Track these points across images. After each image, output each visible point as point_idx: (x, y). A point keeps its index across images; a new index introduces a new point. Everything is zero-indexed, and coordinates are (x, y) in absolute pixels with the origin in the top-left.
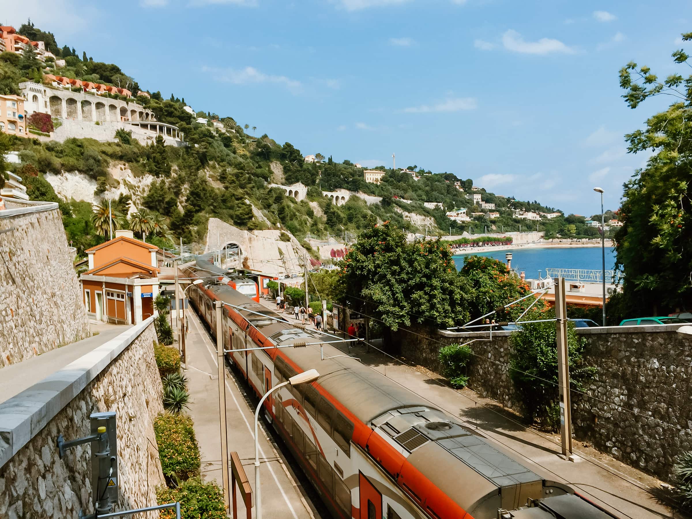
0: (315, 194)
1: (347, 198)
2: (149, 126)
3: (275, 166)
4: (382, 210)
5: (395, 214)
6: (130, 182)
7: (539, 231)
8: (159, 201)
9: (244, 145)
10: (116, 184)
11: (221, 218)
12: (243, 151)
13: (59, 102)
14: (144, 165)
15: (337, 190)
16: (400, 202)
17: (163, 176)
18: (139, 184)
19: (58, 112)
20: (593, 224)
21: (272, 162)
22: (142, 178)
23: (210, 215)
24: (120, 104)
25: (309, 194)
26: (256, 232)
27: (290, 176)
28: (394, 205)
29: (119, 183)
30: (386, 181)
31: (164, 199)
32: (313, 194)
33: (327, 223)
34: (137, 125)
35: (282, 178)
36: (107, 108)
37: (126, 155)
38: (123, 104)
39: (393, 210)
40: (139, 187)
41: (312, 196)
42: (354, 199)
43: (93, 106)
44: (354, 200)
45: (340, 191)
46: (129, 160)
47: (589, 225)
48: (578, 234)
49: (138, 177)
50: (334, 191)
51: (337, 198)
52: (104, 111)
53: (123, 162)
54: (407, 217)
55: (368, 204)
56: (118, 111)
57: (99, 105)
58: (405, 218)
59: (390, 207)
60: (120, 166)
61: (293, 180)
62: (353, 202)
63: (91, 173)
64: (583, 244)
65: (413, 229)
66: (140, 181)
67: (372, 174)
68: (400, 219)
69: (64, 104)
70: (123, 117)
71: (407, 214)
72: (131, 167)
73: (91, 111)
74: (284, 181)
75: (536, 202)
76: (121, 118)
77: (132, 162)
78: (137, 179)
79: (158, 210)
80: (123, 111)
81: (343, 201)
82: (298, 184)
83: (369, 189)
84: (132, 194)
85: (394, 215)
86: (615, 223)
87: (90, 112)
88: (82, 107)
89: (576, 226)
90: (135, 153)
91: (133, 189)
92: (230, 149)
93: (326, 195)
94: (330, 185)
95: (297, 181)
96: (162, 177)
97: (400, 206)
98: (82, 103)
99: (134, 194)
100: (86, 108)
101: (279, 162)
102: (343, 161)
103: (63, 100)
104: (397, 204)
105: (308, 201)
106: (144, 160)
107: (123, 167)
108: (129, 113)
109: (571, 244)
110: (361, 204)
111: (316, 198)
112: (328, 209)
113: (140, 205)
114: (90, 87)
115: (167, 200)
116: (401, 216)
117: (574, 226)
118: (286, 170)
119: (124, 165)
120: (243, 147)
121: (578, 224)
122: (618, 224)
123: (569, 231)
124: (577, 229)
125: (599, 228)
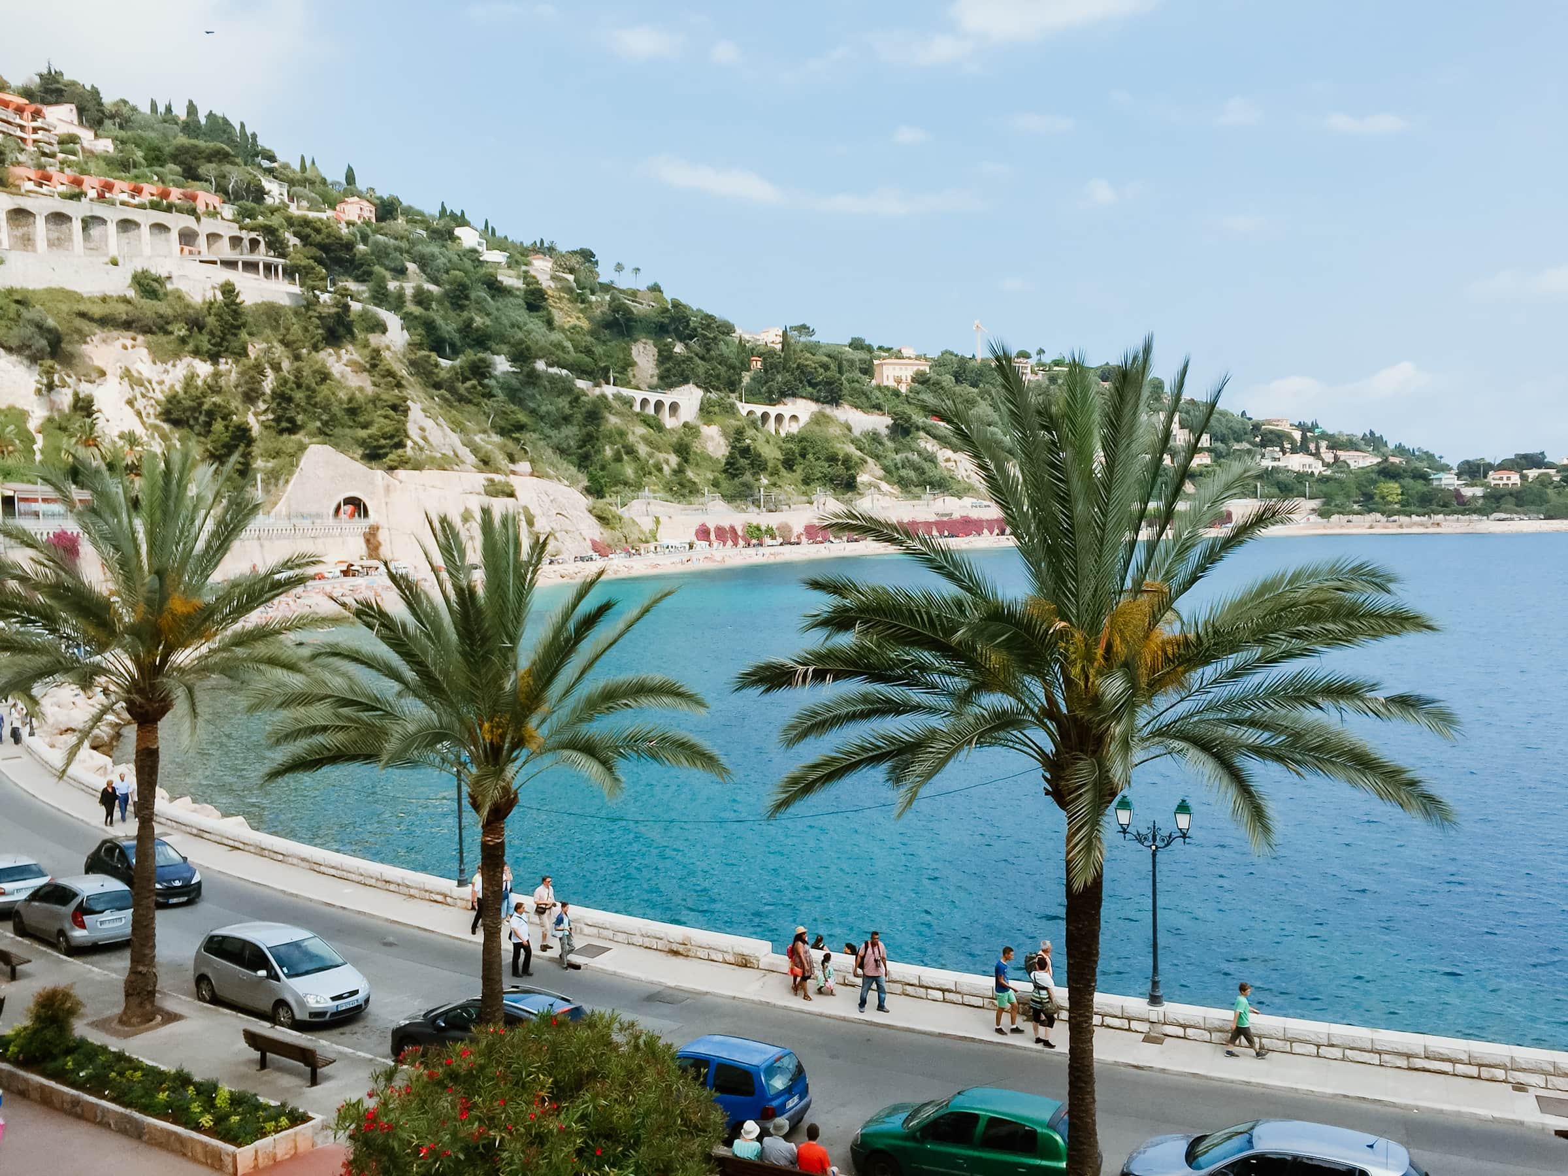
0: (716, 409)
1: (804, 418)
2: (240, 264)
3: (641, 350)
4: (890, 444)
5: (920, 454)
6: (140, 373)
7: (1310, 498)
8: (193, 409)
9: (582, 306)
10: (94, 376)
11: (336, 446)
12: (578, 318)
13: (31, 219)
14: (183, 341)
15: (785, 400)
16: (936, 427)
17: (230, 361)
18: (165, 377)
19: (29, 239)
20: (1444, 482)
21: (636, 341)
22: (174, 366)
23: (314, 440)
24: (178, 222)
25: (706, 411)
26: (401, 473)
27: (668, 370)
28: (922, 434)
29: (103, 374)
30: (922, 383)
31: (201, 404)
32: (711, 409)
33: (725, 471)
34: (214, 263)
35: (652, 376)
36: (145, 230)
37: (139, 320)
38: (188, 221)
39: (914, 445)
40: (161, 383)
41: (709, 413)
42: (819, 420)
43: (112, 228)
44: (818, 423)
45: (794, 404)
46: (147, 329)
47: (1435, 483)
48: (1405, 504)
49: (164, 362)
50: (779, 403)
51: (779, 418)
52: (140, 236)
53: (131, 334)
54: (948, 460)
55: (857, 432)
56: (174, 235)
57: (126, 225)
58: (943, 464)
59: (908, 438)
60: (122, 341)
61: (674, 379)
62: (817, 429)
63: (27, 352)
64: (1401, 526)
65: (959, 487)
66: (166, 371)
67: (897, 367)
68: (926, 466)
69: (40, 222)
70: (186, 249)
71: (949, 453)
72: (149, 343)
73: (107, 237)
74: (655, 380)
75: (1372, 433)
76: (182, 250)
77: (153, 333)
78: (160, 367)
79: (191, 427)
80: (187, 237)
81: (794, 424)
82: (686, 387)
83: (868, 398)
84: (139, 396)
85: (915, 457)
86: (1501, 479)
87: (105, 238)
88: (84, 229)
89: (1402, 487)
90: (161, 316)
91: (142, 385)
92: (540, 314)
93: (750, 413)
94: (770, 392)
95: (685, 381)
96: (227, 363)
97: (935, 437)
98: (83, 220)
99: (143, 396)
100: (95, 231)
101: (651, 342)
102: (850, 341)
103: (38, 217)
104: (928, 433)
105: (699, 423)
106: (180, 330)
107: (129, 343)
108: (202, 241)
109: (1371, 527)
110: (834, 431)
111: (717, 418)
112: (738, 440)
113: (152, 416)
114: (116, 189)
115: (205, 407)
116: (931, 459)
117: (1397, 485)
118: (665, 357)
119: (134, 339)
120: (581, 311)
121: (1408, 481)
122: (1510, 483)
123: (1383, 498)
124: (1402, 494)
125: (1457, 491)
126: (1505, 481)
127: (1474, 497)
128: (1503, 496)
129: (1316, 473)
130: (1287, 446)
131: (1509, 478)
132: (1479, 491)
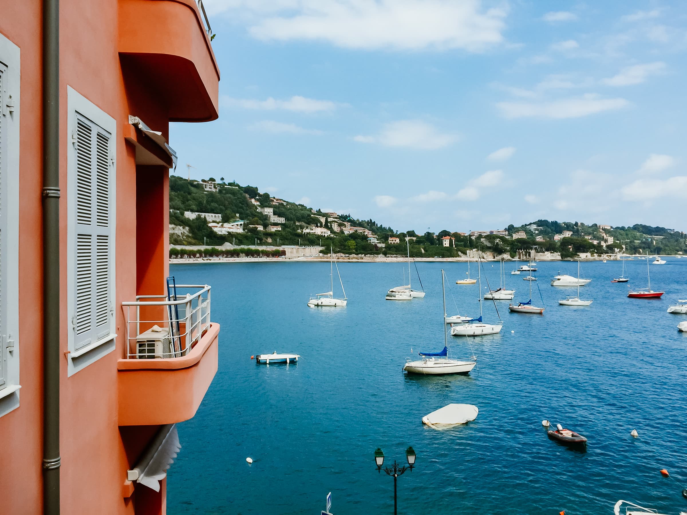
7: (320, 246)
20: (372, 241)
48: (356, 250)
117: (355, 242)
121: (359, 241)
122: (396, 242)
123: (349, 247)
124: (356, 245)
125: (376, 245)
126: (394, 242)
127: (382, 248)
128: (392, 247)
129: (326, 236)
130: (319, 225)
131: (395, 241)
132: (383, 245)
